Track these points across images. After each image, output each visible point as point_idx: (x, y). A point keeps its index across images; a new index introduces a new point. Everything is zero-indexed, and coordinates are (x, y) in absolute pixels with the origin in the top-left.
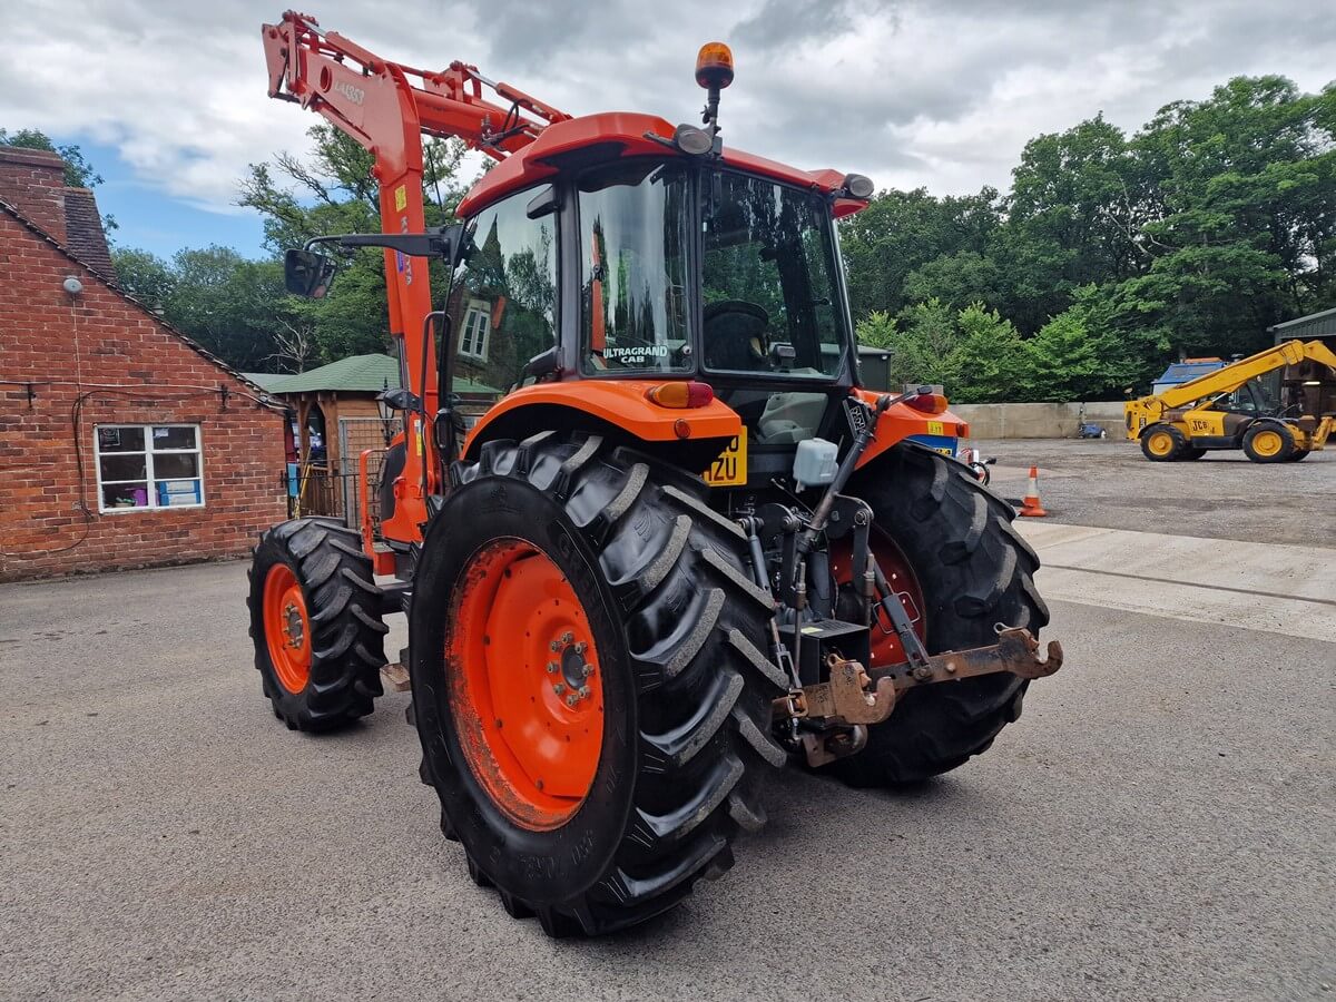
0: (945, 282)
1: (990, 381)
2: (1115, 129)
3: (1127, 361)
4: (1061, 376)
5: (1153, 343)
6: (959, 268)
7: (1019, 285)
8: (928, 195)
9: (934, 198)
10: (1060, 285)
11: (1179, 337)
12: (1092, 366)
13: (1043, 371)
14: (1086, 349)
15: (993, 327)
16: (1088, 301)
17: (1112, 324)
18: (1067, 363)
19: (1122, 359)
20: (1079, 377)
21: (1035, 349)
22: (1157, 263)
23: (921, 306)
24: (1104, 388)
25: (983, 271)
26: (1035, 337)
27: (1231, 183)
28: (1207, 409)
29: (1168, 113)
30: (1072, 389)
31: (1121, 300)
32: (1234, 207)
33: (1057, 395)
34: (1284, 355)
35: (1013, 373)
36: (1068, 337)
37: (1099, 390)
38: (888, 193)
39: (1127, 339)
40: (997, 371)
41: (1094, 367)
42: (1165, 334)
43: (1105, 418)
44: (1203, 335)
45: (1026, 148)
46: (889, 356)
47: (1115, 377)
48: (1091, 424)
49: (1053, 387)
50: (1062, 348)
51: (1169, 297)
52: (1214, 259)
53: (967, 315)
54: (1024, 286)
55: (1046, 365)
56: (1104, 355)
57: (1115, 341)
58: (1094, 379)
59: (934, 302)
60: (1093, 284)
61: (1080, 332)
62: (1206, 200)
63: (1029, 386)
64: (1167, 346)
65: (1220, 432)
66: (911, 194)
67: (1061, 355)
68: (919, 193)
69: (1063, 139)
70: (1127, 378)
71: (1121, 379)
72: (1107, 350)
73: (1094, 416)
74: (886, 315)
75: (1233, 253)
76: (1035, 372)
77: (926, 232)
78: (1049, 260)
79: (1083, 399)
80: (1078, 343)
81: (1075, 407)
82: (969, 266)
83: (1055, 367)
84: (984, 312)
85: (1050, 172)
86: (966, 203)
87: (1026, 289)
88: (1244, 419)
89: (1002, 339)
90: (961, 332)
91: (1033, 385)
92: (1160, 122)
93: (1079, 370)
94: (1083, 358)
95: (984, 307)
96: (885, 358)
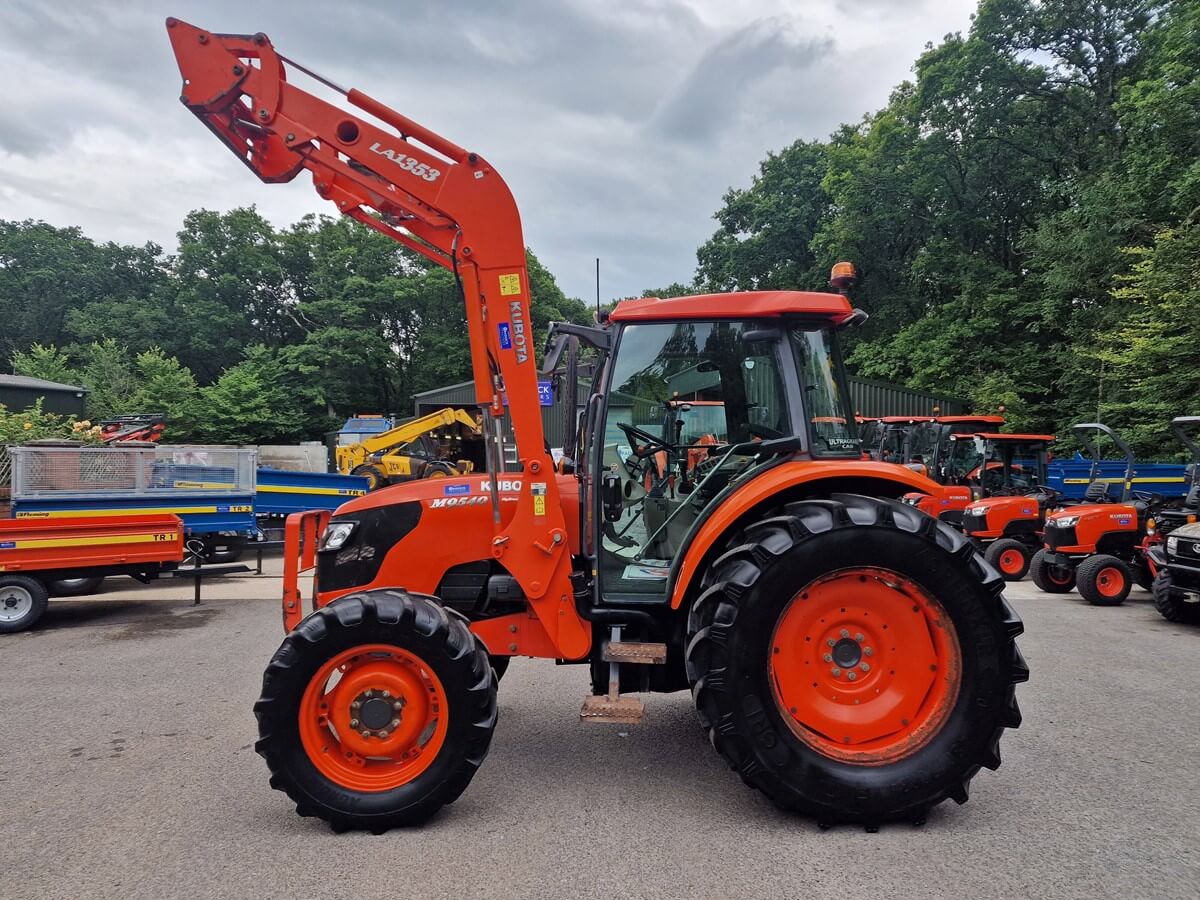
0: (116, 324)
1: (174, 423)
2: (266, 222)
3: (292, 412)
4: (240, 422)
5: (311, 400)
6: (130, 314)
7: (192, 338)
8: (83, 235)
9: (90, 240)
10: (230, 342)
11: (329, 396)
12: (266, 415)
13: (223, 417)
14: (260, 400)
15: (174, 373)
16: (258, 359)
17: (279, 381)
18: (244, 411)
19: (287, 410)
20: (256, 423)
21: (215, 397)
22: (310, 336)
23: (95, 345)
24: (276, 434)
25: (154, 319)
26: (212, 386)
27: (362, 285)
28: (395, 455)
29: (310, 221)
30: (248, 433)
31: (284, 362)
32: (364, 303)
33: (236, 438)
34: (443, 418)
35: (195, 416)
36: (244, 388)
37: (271, 436)
38: (35, 223)
39: (290, 394)
40: (181, 415)
41: (268, 415)
42: (320, 393)
43: (278, 458)
44: (345, 395)
45: (189, 216)
46: (84, 394)
47: (284, 425)
48: (267, 464)
49: (233, 431)
50: (239, 398)
51: (321, 365)
52: (352, 338)
53: (146, 359)
54: (197, 339)
55: (225, 411)
56: (275, 406)
57: (283, 395)
58: (267, 426)
59: (111, 342)
60: (262, 345)
61: (255, 385)
62: (343, 293)
63: (211, 429)
64: (323, 402)
65: (408, 472)
66: (64, 231)
67: (238, 404)
68: (73, 231)
69: (225, 218)
70: (292, 426)
71: (288, 426)
72: (276, 402)
73: (268, 457)
74: (53, 350)
75: (366, 336)
76: (215, 416)
77: (86, 270)
78: (221, 320)
79: (259, 442)
80: (252, 394)
81: (252, 449)
82: (142, 313)
83: (233, 413)
84: (164, 359)
85: (215, 242)
86: (129, 253)
87: (197, 341)
88: (422, 462)
89: (182, 385)
90: (141, 375)
91: (214, 429)
92: (303, 225)
93: (255, 417)
94: (258, 407)
95: (163, 353)
96: (80, 395)
